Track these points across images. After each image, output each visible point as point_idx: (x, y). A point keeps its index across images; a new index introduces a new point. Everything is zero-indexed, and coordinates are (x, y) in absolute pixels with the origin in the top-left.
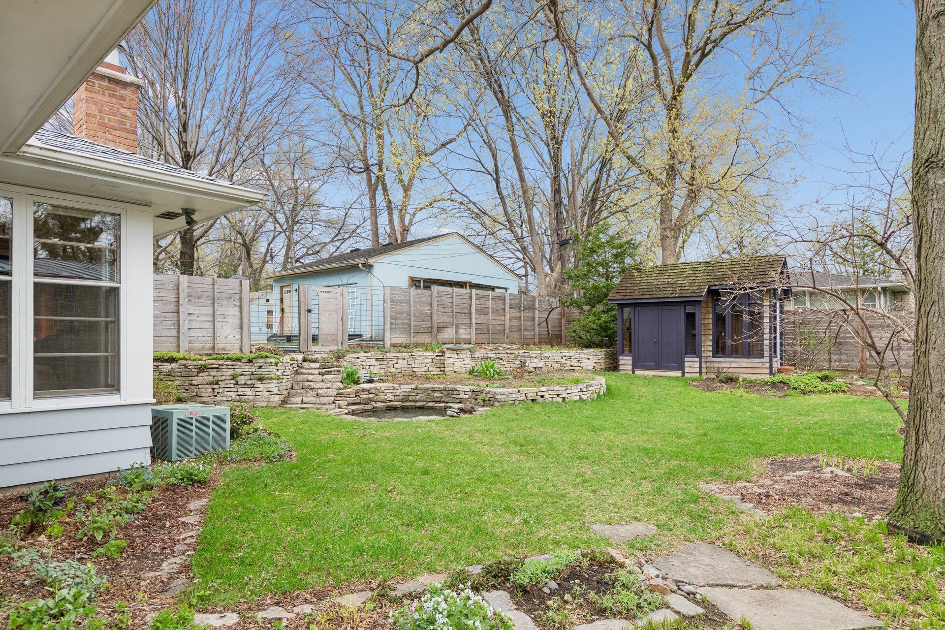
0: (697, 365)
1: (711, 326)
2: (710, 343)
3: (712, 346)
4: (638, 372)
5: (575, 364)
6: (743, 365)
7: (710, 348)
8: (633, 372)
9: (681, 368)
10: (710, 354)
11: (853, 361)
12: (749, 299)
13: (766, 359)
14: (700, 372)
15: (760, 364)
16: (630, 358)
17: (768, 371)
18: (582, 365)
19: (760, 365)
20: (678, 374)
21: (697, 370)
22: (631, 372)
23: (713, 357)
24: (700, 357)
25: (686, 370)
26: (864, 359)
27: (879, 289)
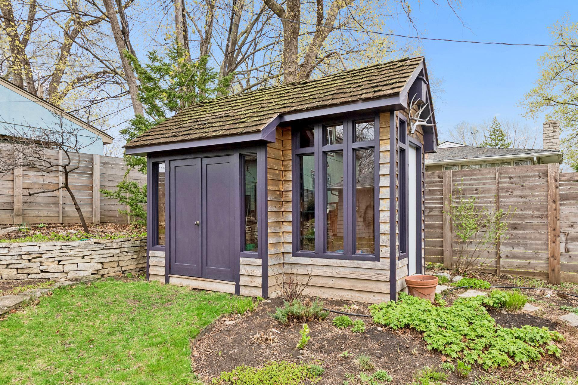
0: (259, 272)
1: (290, 195)
2: (289, 228)
3: (292, 232)
4: (175, 280)
5: (51, 268)
6: (343, 272)
7: (289, 238)
8: (167, 281)
9: (235, 277)
10: (289, 248)
11: (536, 257)
12: (354, 141)
13: (385, 263)
14: (265, 287)
15: (373, 273)
16: (163, 254)
17: (386, 288)
18: (66, 268)
19: (372, 275)
20: (230, 287)
21: (259, 282)
22: (163, 280)
23: (294, 255)
24: (264, 256)
25: (243, 281)
26: (556, 255)
27: (535, 159)
